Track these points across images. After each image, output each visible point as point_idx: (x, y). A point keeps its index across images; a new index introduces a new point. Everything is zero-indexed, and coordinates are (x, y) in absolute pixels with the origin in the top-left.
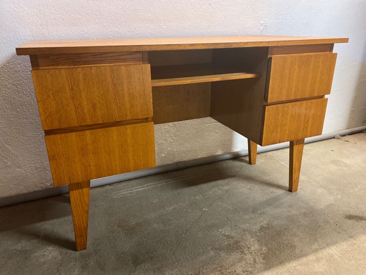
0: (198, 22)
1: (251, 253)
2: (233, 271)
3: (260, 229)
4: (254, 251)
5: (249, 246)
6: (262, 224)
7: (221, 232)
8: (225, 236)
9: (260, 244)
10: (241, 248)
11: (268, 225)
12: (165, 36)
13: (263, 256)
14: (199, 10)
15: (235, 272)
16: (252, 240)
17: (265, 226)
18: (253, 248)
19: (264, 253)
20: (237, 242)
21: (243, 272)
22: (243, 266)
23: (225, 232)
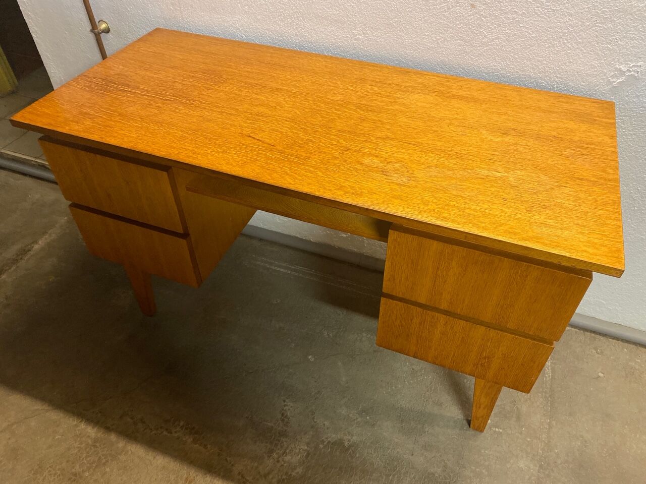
0: (437, 40)
1: (278, 461)
2: (233, 463)
3: (334, 443)
4: (285, 462)
5: (288, 451)
6: (345, 438)
7: (285, 406)
8: (283, 415)
9: (304, 461)
10: (276, 445)
11: (350, 446)
12: (362, 53)
13: (284, 477)
14: (444, 15)
15: (233, 465)
16: (302, 447)
17: (346, 444)
18: (288, 458)
19: (291, 475)
20: (283, 434)
21: (239, 473)
22: (249, 467)
23: (289, 409)
